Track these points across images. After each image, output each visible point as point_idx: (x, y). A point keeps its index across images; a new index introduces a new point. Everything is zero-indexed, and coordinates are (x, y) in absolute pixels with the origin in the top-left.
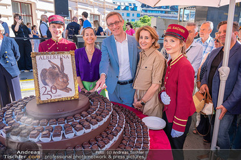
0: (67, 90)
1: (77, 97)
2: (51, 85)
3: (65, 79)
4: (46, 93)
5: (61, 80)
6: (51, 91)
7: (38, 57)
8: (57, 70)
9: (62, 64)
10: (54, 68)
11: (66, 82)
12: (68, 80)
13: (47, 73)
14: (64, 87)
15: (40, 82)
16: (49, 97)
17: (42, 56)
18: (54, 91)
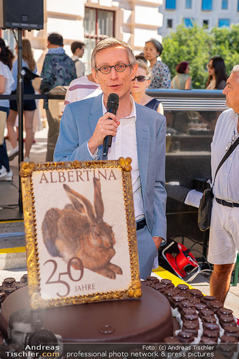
0: (110, 270)
1: (138, 292)
2: (68, 255)
3: (105, 239)
4: (55, 278)
5: (94, 242)
6: (69, 273)
7: (36, 176)
8: (85, 214)
9: (98, 196)
10: (77, 206)
11: (108, 249)
12: (112, 242)
13: (60, 223)
14: (104, 262)
15: (42, 248)
16: (62, 290)
17: (47, 173)
18: (76, 273)
